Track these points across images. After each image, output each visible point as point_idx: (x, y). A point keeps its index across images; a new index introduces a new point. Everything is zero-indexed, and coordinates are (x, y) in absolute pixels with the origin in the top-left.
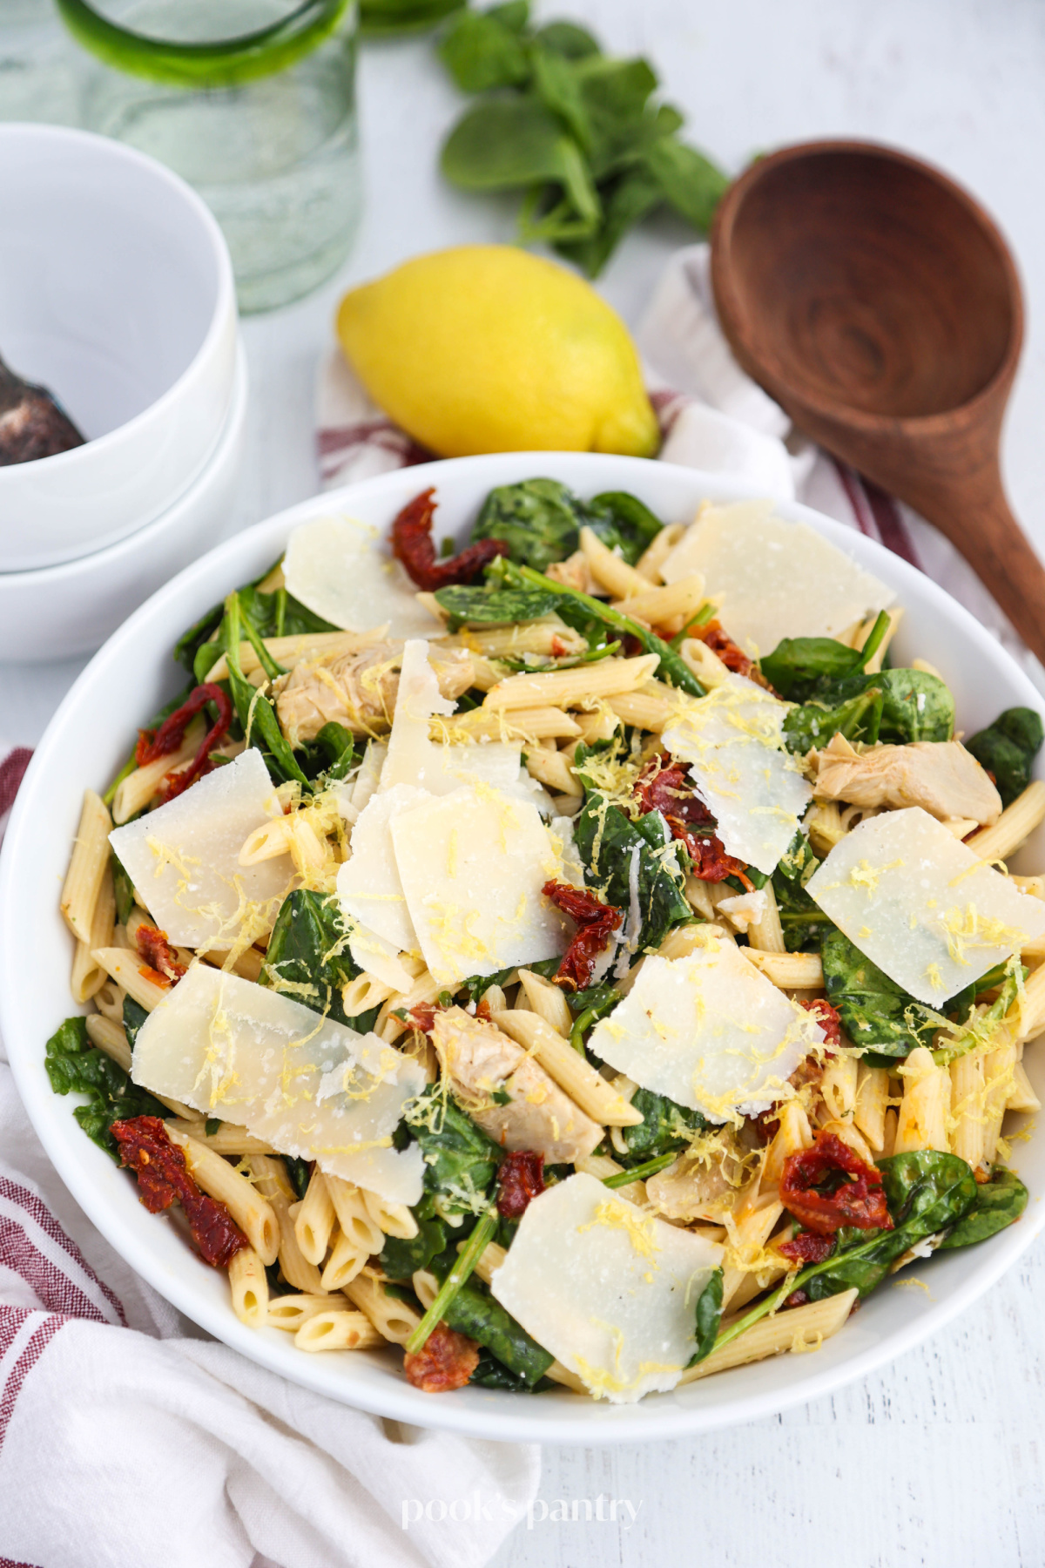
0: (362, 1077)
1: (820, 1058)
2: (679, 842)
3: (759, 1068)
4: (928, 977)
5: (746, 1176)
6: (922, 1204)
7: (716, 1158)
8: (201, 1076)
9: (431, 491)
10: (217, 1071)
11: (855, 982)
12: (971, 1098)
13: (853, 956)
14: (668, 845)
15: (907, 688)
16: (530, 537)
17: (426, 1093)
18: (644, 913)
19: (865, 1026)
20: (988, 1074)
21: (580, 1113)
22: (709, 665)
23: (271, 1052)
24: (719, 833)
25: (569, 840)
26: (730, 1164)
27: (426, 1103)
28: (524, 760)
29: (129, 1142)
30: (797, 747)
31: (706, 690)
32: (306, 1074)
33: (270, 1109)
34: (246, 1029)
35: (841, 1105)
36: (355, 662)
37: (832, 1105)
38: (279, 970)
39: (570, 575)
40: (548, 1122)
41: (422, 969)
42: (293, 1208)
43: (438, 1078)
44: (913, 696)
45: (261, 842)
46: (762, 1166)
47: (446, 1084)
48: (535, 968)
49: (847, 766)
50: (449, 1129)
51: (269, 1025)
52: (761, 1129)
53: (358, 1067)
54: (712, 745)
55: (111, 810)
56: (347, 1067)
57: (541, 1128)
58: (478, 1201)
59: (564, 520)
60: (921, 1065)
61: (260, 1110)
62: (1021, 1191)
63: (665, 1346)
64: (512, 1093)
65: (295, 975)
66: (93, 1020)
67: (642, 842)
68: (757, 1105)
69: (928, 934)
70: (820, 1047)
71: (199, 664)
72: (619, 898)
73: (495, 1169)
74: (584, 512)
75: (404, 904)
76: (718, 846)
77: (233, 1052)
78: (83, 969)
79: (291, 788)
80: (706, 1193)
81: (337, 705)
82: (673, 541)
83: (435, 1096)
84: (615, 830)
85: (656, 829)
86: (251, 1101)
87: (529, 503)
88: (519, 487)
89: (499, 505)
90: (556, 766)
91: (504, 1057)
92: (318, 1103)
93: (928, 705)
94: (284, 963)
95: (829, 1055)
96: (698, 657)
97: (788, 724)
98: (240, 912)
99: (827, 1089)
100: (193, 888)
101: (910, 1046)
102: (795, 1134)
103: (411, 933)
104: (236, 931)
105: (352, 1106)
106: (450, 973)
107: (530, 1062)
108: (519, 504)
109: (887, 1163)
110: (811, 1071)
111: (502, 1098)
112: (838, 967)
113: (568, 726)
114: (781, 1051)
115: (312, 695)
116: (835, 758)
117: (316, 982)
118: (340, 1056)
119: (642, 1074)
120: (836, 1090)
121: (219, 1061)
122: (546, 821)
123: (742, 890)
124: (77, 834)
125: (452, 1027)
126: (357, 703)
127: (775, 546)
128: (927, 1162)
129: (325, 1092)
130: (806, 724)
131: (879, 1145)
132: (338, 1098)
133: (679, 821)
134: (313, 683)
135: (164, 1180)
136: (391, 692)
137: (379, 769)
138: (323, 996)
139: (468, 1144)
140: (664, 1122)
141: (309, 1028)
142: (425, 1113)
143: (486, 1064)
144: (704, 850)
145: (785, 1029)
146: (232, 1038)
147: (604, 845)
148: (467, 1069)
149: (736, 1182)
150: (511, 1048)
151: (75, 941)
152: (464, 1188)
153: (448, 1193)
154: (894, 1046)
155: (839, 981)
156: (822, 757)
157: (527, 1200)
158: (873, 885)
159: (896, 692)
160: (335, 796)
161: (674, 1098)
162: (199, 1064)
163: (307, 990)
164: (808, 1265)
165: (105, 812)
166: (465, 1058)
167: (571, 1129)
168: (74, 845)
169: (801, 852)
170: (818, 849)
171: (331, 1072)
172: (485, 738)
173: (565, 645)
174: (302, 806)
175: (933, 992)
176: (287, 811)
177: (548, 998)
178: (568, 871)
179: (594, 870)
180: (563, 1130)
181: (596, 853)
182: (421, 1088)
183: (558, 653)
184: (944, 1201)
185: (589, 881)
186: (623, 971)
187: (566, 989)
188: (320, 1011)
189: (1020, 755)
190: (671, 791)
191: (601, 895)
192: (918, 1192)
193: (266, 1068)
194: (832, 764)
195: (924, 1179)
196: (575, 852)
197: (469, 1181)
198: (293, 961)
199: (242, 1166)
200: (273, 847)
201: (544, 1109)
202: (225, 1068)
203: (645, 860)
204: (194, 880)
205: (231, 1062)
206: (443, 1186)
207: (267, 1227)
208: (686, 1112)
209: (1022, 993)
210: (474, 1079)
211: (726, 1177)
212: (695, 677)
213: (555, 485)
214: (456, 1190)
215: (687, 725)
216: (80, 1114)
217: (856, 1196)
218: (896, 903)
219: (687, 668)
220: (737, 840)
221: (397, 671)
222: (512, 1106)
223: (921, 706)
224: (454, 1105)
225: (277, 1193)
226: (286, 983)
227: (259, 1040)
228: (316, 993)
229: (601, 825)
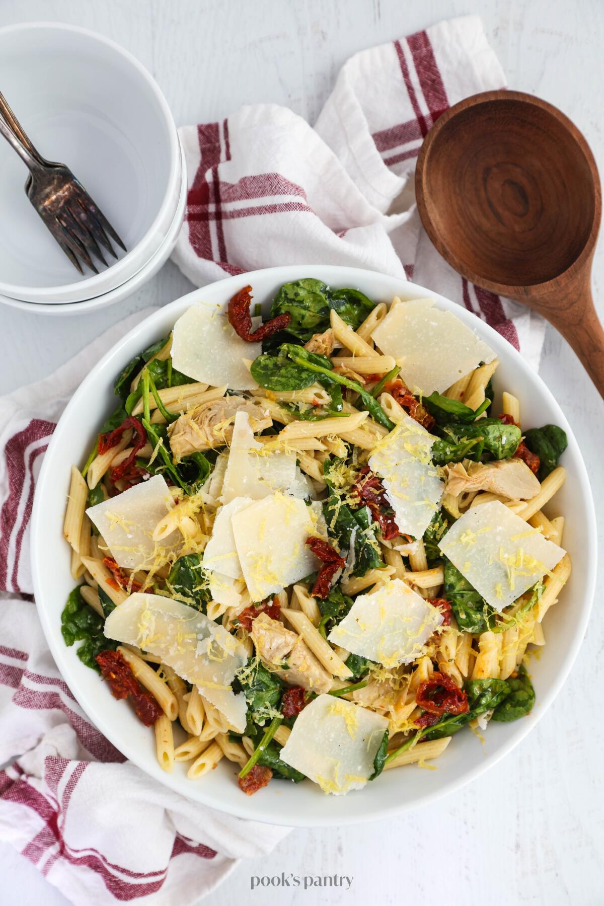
0: (217, 650)
1: (440, 632)
2: (376, 523)
3: (410, 640)
4: (496, 591)
5: (401, 685)
6: (483, 701)
7: (387, 680)
9: (249, 288)
10: (146, 633)
11: (459, 587)
12: (511, 645)
13: (460, 577)
14: (371, 526)
15: (497, 434)
16: (303, 312)
17: (248, 665)
18: (357, 555)
19: (463, 616)
20: (521, 632)
21: (323, 673)
22: (396, 411)
23: (172, 626)
24: (396, 521)
25: (320, 513)
26: (394, 681)
27: (248, 671)
28: (298, 463)
29: (104, 666)
30: (438, 462)
31: (394, 425)
32: (190, 639)
33: (172, 652)
34: (159, 615)
35: (449, 655)
36: (210, 414)
37: (445, 655)
38: (175, 588)
39: (323, 342)
40: (307, 678)
41: (244, 590)
42: (185, 697)
43: (254, 654)
44: (501, 437)
45: (163, 530)
46: (409, 682)
47: (258, 659)
48: (301, 582)
49: (463, 483)
50: (260, 683)
51: (170, 614)
52: (411, 668)
53: (214, 642)
54: (394, 464)
55: (86, 479)
56: (209, 641)
57: (304, 680)
58: (274, 713)
59: (320, 301)
60: (490, 639)
61: (167, 652)
62: (532, 697)
63: (359, 768)
64: (290, 665)
65: (183, 593)
66: (84, 589)
67: (358, 526)
68: (408, 659)
69: (498, 566)
70: (440, 629)
71: (128, 406)
72: (344, 545)
73: (281, 693)
74: (333, 295)
75: (237, 557)
76: (395, 528)
77: (154, 624)
78: (76, 565)
79: (177, 492)
80: (382, 691)
81: (201, 442)
82: (379, 317)
83: (253, 666)
84: (343, 517)
85: (365, 517)
86: (163, 646)
87: (302, 293)
88: (296, 284)
89: (286, 294)
90: (313, 467)
91: (287, 645)
93: (508, 439)
94: (177, 587)
95: (444, 631)
96: (390, 406)
97: (434, 448)
98: (155, 553)
99: (442, 649)
100: (130, 536)
101: (484, 629)
102: (425, 671)
103: (240, 569)
104: (152, 562)
105: (211, 661)
106: (258, 594)
107: (300, 644)
108: (297, 294)
109: (468, 683)
110: (436, 639)
111: (285, 667)
112: (452, 579)
113: (321, 447)
114: (422, 629)
115: (188, 437)
116: (457, 476)
118: (207, 634)
120: (447, 648)
122: (308, 503)
123: (407, 542)
124: (69, 493)
125: (263, 625)
126: (211, 440)
127: (434, 324)
128: (486, 685)
129: (199, 652)
130: (444, 449)
131: (466, 675)
132: (205, 656)
133: (377, 506)
134: (188, 430)
135: (122, 686)
136: (229, 434)
137: (225, 467)
138: (198, 603)
139: (268, 687)
140: (363, 667)
141: (191, 617)
142: (247, 677)
143: (278, 648)
144: (389, 526)
145: (424, 617)
146: (153, 619)
147: (337, 522)
148: (268, 651)
149: (397, 687)
150: (289, 637)
151: (72, 550)
152: (266, 708)
153: (258, 711)
154: (477, 627)
155: (452, 586)
156: (451, 474)
158: (472, 543)
159: (491, 436)
160: (203, 495)
161: (368, 657)
162: (137, 629)
163: (189, 601)
165: (83, 480)
166: (267, 647)
167: (319, 683)
168: (68, 499)
169: (437, 525)
170: (445, 518)
171: (201, 640)
172: (278, 452)
173: (320, 402)
174: (184, 500)
175: (497, 602)
176: (177, 502)
177: (310, 604)
178: (319, 529)
179: (332, 529)
180: (314, 682)
181: (333, 524)
182: (245, 663)
183: (316, 406)
184: (494, 699)
185: (330, 534)
186: (346, 581)
187: (317, 599)
188: (197, 609)
189: (554, 454)
190: (372, 489)
191: (335, 543)
192: (482, 696)
193: (170, 632)
194: (454, 478)
195: (486, 690)
196: (323, 520)
197: (268, 704)
198: (181, 586)
199: (159, 672)
200: (170, 530)
201: (305, 673)
202: (150, 631)
203: (359, 536)
204: (131, 533)
205: (153, 628)
206: (256, 709)
207: (172, 706)
208: (374, 663)
209: (540, 601)
210: (272, 657)
211: (392, 685)
212: (387, 418)
213: (317, 282)
214: (262, 709)
215: (382, 455)
216: (81, 654)
217: (453, 703)
218: (483, 550)
219: (384, 413)
220: (404, 525)
221: (232, 424)
222: (291, 671)
223: (503, 442)
224: (262, 668)
225: (177, 687)
226: (179, 596)
227: (166, 620)
228: (194, 603)
229: (337, 513)
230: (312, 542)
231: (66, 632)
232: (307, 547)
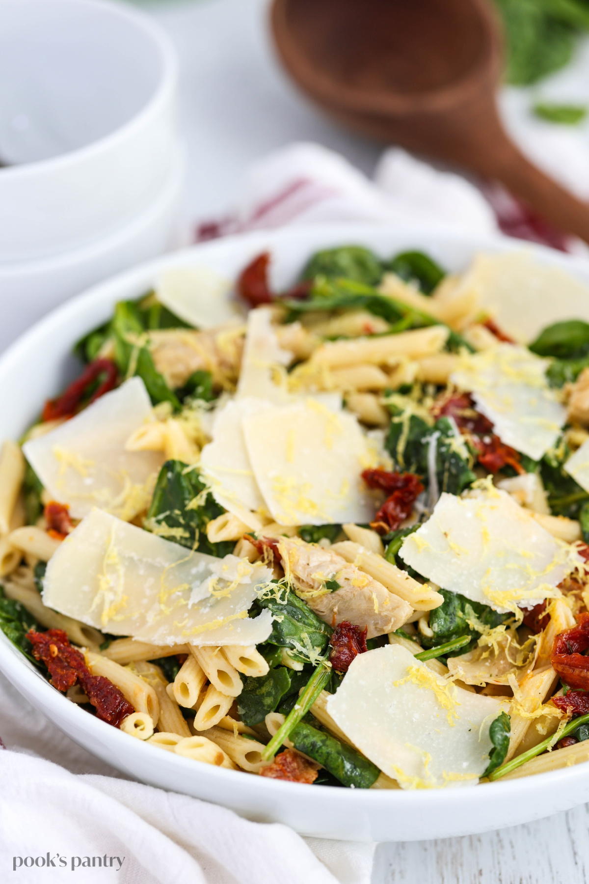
1: (581, 574)
3: (533, 578)
5: (525, 657)
7: (502, 645)
8: (97, 600)
10: (109, 597)
14: (458, 437)
17: (274, 581)
23: (151, 581)
26: (513, 650)
27: (273, 586)
28: (345, 403)
29: (41, 643)
30: (556, 384)
32: (179, 591)
33: (151, 618)
34: (132, 564)
38: (156, 521)
40: (370, 600)
41: (270, 521)
43: (283, 576)
45: (142, 435)
47: (289, 578)
50: (291, 604)
51: (150, 560)
52: (536, 621)
53: (219, 579)
56: (211, 581)
58: (314, 655)
61: (143, 620)
63: (465, 765)
64: (340, 582)
65: (172, 522)
66: (9, 586)
67: (437, 434)
68: (532, 601)
70: (581, 568)
75: (254, 478)
77: (122, 581)
78: (3, 551)
79: (165, 408)
80: (495, 671)
84: (415, 430)
85: (448, 428)
86: (136, 616)
87: (343, 261)
91: (332, 563)
92: (190, 606)
95: (587, 573)
97: (549, 373)
98: (125, 492)
100: (89, 482)
102: (563, 622)
105: (216, 603)
107: (355, 569)
110: (574, 584)
111: (332, 586)
114: (550, 568)
117: (187, 527)
118: (208, 573)
119: (441, 577)
121: (111, 589)
129: (195, 598)
132: (203, 602)
135: (69, 666)
136: (240, 352)
138: (192, 537)
139: (306, 618)
141: (184, 565)
142: (273, 592)
143: (319, 566)
144: (485, 446)
146: (121, 570)
147: (407, 443)
148: (304, 569)
149: (518, 663)
157: (352, 657)
161: (467, 595)
162: (96, 588)
163: (178, 532)
164: (576, 715)
166: (303, 562)
167: (388, 605)
171: (199, 586)
172: (314, 387)
177: (367, 536)
178: (380, 462)
180: (381, 605)
182: (269, 579)
187: (381, 532)
188: (190, 548)
193: (148, 592)
197: (307, 641)
198: (168, 513)
200: (152, 439)
201: (366, 590)
202: (115, 593)
203: (440, 444)
204: (91, 475)
205: (120, 589)
207: (149, 702)
208: (477, 606)
210: (310, 576)
211: (510, 660)
214: (298, 646)
215: (469, 368)
226: (164, 529)
227: (142, 572)
228: (187, 535)
229: (406, 429)
230: (370, 477)
232: (362, 484)
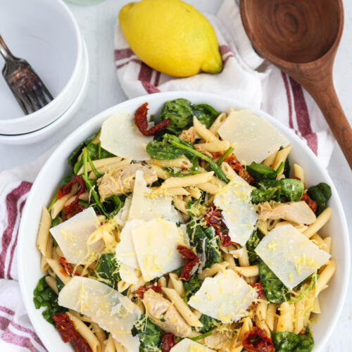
0: (123, 310)
1: (256, 303)
2: (217, 237)
3: (238, 307)
4: (289, 278)
5: (233, 335)
6: (283, 346)
7: (225, 331)
8: (78, 303)
9: (146, 104)
10: (82, 302)
11: (268, 276)
12: (300, 312)
13: (268, 270)
14: (215, 238)
15: (289, 185)
16: (178, 118)
17: (141, 319)
18: (207, 256)
19: (270, 293)
20: (306, 305)
21: (185, 324)
22: (229, 172)
23: (97, 298)
24: (229, 234)
25: (185, 231)
26: (229, 332)
27: (141, 322)
28: (173, 203)
29: (58, 322)
30: (255, 202)
31: (229, 181)
32: (108, 305)
33: (98, 314)
34: (90, 292)
35: (262, 317)
36: (122, 173)
37: (259, 317)
38: (100, 275)
39: (189, 134)
40: (176, 327)
41: (141, 275)
42: (105, 342)
43: (145, 313)
44: (291, 187)
45: (94, 238)
46: (238, 334)
47: (147, 315)
48: (174, 272)
49: (269, 213)
50: (148, 330)
51: (97, 290)
52: (238, 325)
53: (122, 306)
54: (228, 202)
55: (50, 213)
56: (119, 306)
57: (174, 329)
58: (155, 349)
59: (188, 111)
60: (286, 307)
61: (95, 313)
62: (312, 343)
64: (165, 319)
65: (104, 277)
66: (47, 278)
67: (206, 238)
68: (237, 318)
69: (290, 263)
70: (256, 301)
71: (75, 170)
72: (200, 250)
73: (161, 338)
74: (195, 108)
75: (136, 256)
76: (228, 239)
77: (87, 297)
78: (44, 264)
79: (102, 217)
80: (222, 340)
81: (116, 189)
82: (222, 120)
83: (144, 319)
84: (198, 233)
85: (211, 233)
86: (92, 310)
87: (177, 107)
88: (174, 102)
89: (168, 108)
90: (182, 205)
91: (164, 307)
92: (111, 315)
93: (295, 188)
94: (101, 273)
95: (258, 302)
96: (227, 170)
97: (253, 194)
98: (88, 255)
99: (258, 313)
100: (74, 245)
101: (282, 300)
102: (248, 326)
103: (138, 263)
104: (87, 260)
105: (120, 318)
106: (148, 277)
107: (172, 307)
108: (174, 108)
109: (274, 334)
110: (254, 307)
111: (163, 320)
112: (264, 271)
113: (187, 193)
114: (245, 301)
115: (109, 186)
116: (266, 209)
117: (110, 279)
118: (117, 302)
120: (260, 313)
121: (83, 299)
122: (178, 225)
123: (237, 248)
124: (41, 221)
125: (150, 295)
126: (122, 188)
127: (253, 124)
128: (284, 335)
129: (113, 312)
130: (258, 194)
131: (272, 329)
132: (117, 315)
133: (218, 227)
134: (109, 182)
135: (68, 334)
136: (132, 184)
137: (130, 204)
138: (112, 283)
139: (153, 332)
140: (210, 323)
141: (108, 292)
142: (141, 325)
143: (158, 309)
144: (225, 238)
145: (246, 294)
146: (87, 293)
147: (195, 236)
148: (153, 311)
149: (231, 337)
150: (166, 303)
151: (41, 255)
152: (152, 345)
153: (147, 347)
154: (278, 300)
155: (264, 276)
156: (262, 208)
157: (170, 348)
158: (274, 249)
159: (285, 186)
160: (116, 219)
161: (212, 316)
162: (77, 300)
163: (107, 281)
165: (49, 214)
166: (152, 308)
167: (182, 330)
168: (40, 225)
169: (254, 238)
170: (259, 235)
171: (115, 306)
172: (161, 196)
173: (186, 166)
174: (106, 222)
175: (290, 286)
176: (102, 224)
177: (178, 284)
178: (185, 241)
179: (192, 241)
180: (180, 330)
181: (193, 237)
182: (139, 317)
183: (184, 169)
184: (289, 345)
185: (191, 244)
186: (200, 271)
187: (183, 281)
188: (112, 287)
189: (324, 199)
190: (216, 217)
191: (194, 249)
192: (282, 343)
193: (96, 302)
194: (264, 210)
195: (285, 339)
196: (187, 235)
197: (153, 344)
198: (103, 273)
199: (90, 327)
200: (98, 238)
201: (175, 324)
203: (207, 243)
204: (75, 242)
205: (86, 300)
206: (146, 346)
207: (97, 347)
208: (216, 320)
209: (316, 284)
210: (155, 314)
211: (228, 336)
212: (225, 176)
213: (186, 101)
214: (149, 346)
215: (222, 197)
216: (44, 314)
217: (264, 346)
218: (281, 253)
219: (223, 173)
220: (234, 238)
221: (134, 178)
222: (166, 322)
223: (293, 190)
224: (149, 321)
225: (101, 336)
226: (102, 279)
227: (94, 294)
228: (110, 282)
229: (194, 230)
230: (180, 248)
231: (36, 300)
232: (177, 251)
